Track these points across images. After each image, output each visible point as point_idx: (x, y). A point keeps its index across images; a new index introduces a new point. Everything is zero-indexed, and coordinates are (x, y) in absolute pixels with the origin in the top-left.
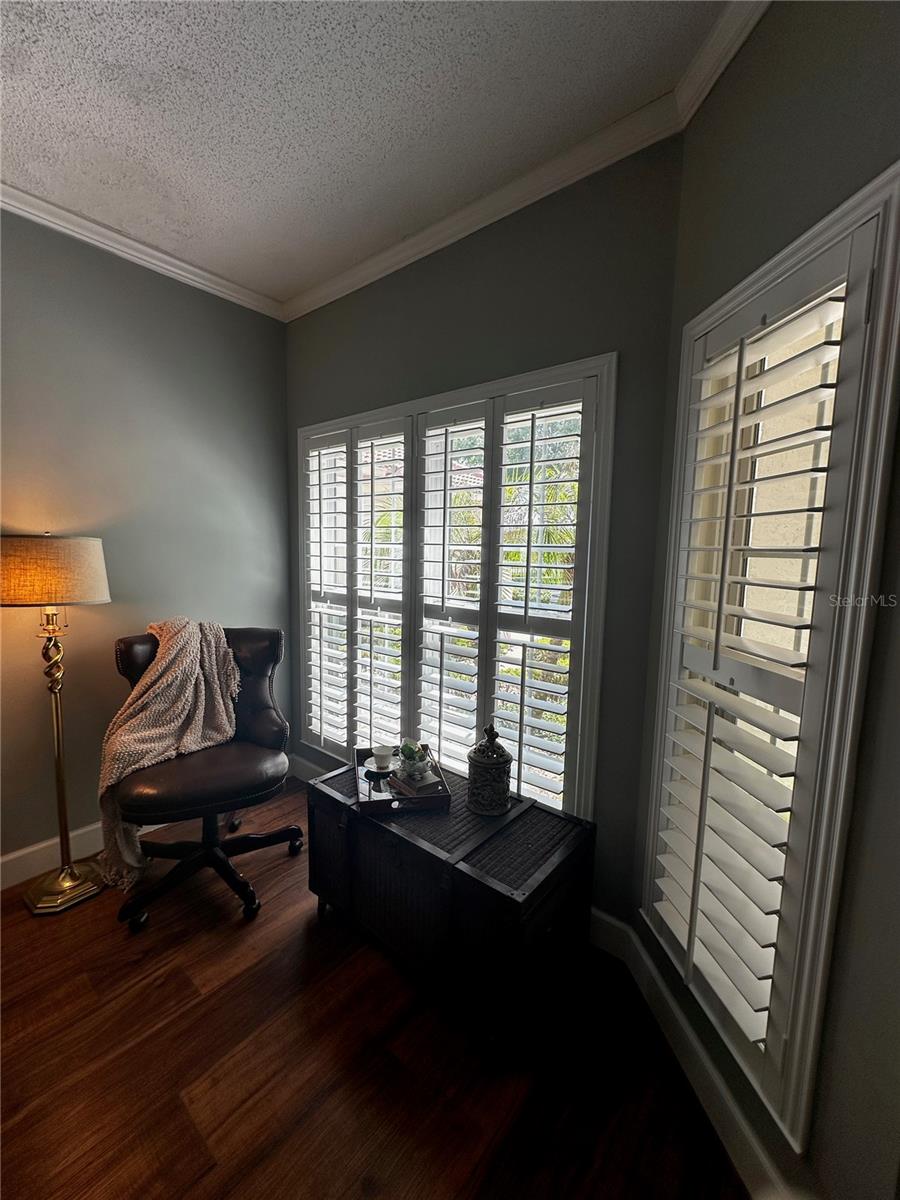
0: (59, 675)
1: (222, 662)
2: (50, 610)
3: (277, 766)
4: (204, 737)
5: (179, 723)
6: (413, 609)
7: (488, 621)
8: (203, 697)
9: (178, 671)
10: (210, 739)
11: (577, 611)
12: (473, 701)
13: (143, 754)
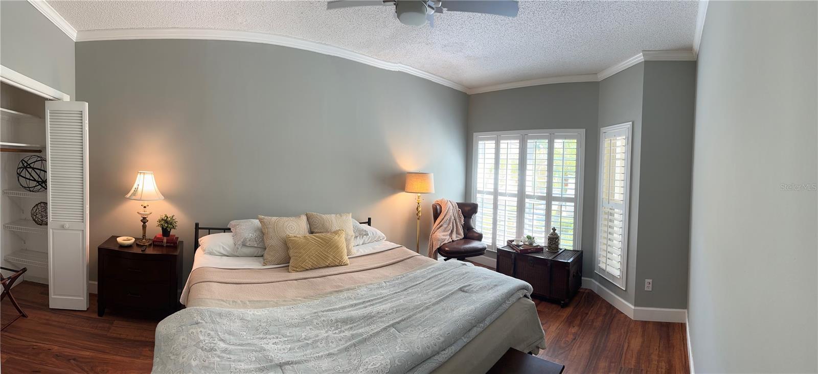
0: (420, 215)
1: (459, 215)
2: (419, 195)
3: (482, 244)
4: (456, 237)
5: (450, 231)
6: (521, 196)
7: (549, 198)
8: (455, 227)
9: (448, 217)
10: (458, 237)
11: (576, 195)
12: (544, 223)
13: (445, 239)
